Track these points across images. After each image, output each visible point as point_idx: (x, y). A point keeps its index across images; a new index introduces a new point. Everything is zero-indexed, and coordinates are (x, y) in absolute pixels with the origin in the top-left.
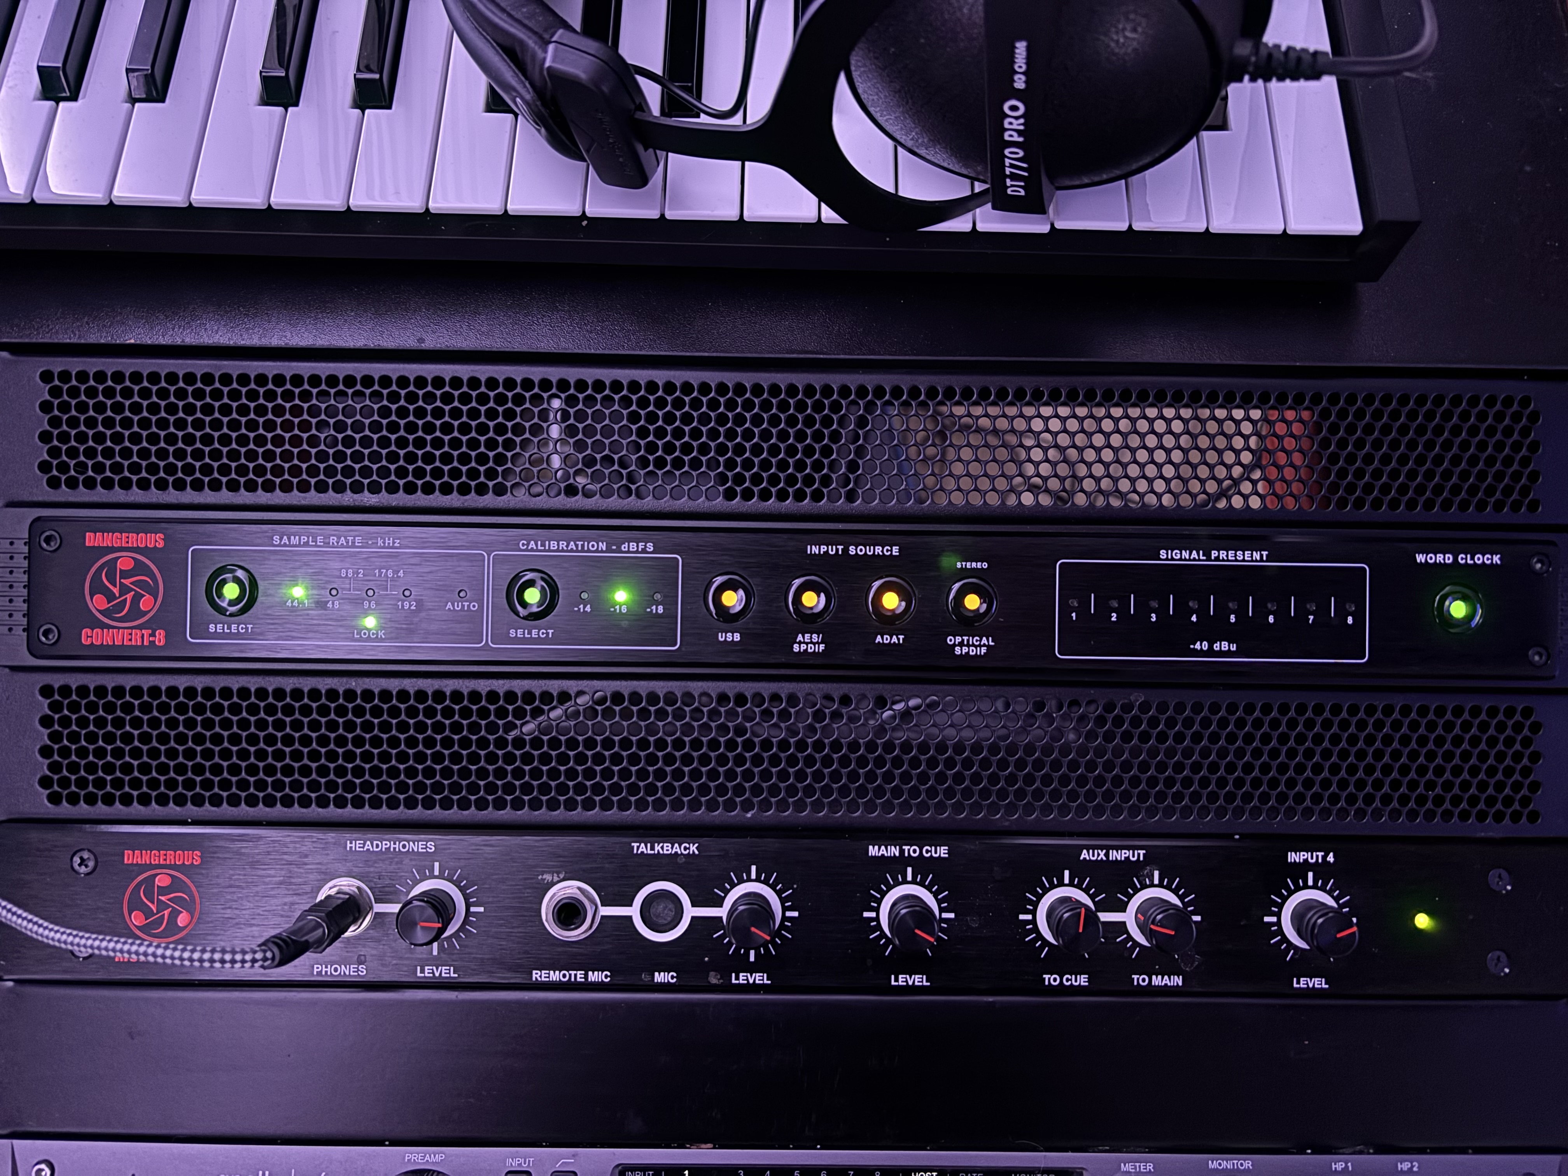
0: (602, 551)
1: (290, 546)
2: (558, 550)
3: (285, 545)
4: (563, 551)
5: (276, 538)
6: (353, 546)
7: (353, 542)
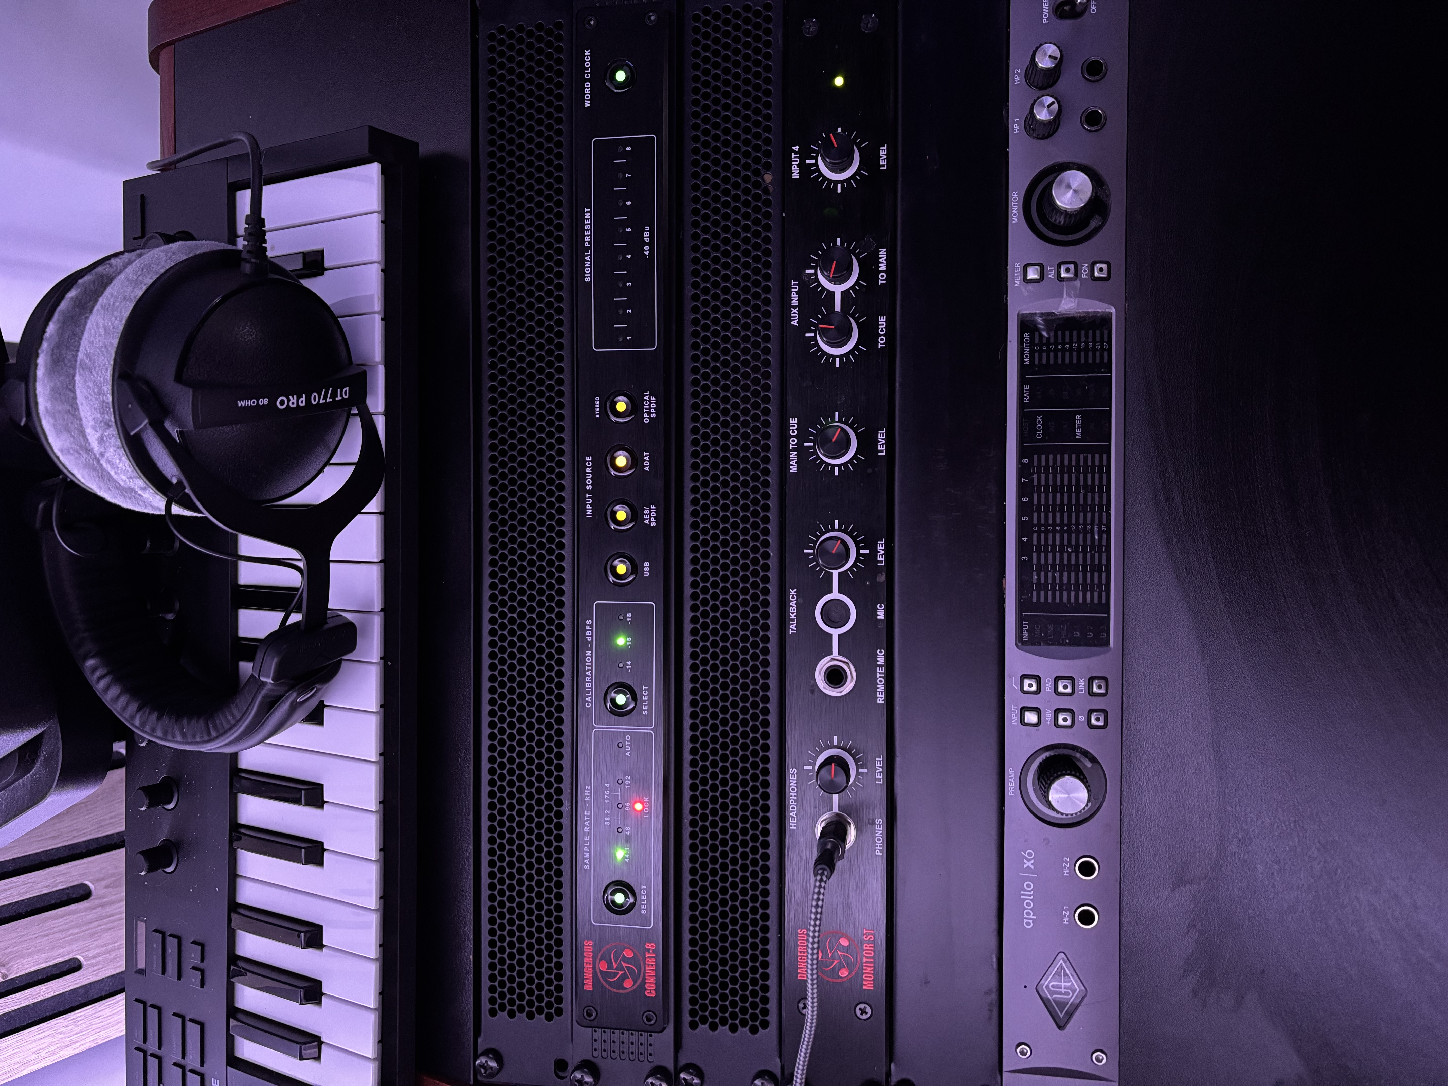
0: (592, 653)
1: (590, 858)
2: (592, 682)
3: (590, 861)
4: (592, 679)
5: (585, 867)
6: (590, 816)
7: (587, 816)
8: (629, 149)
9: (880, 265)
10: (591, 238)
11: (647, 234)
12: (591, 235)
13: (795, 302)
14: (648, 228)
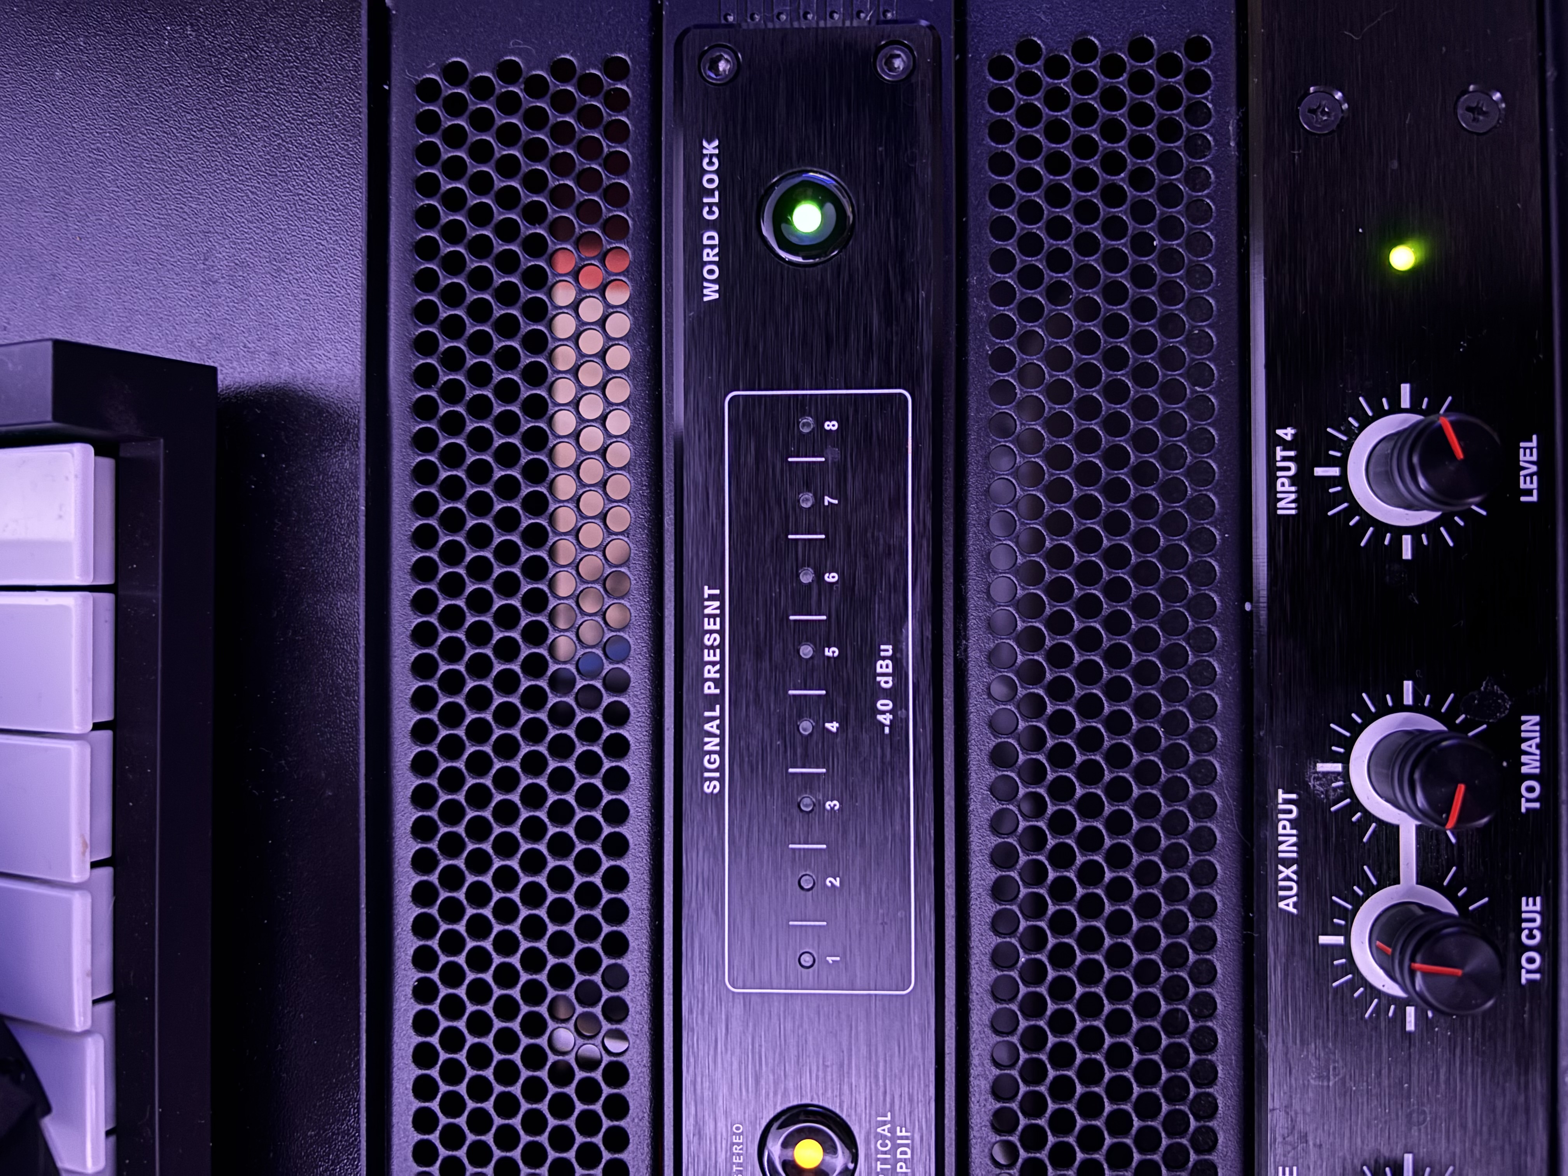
8: (831, 426)
9: (1524, 759)
10: (721, 671)
11: (884, 666)
12: (722, 662)
13: (1288, 847)
14: (887, 649)
